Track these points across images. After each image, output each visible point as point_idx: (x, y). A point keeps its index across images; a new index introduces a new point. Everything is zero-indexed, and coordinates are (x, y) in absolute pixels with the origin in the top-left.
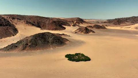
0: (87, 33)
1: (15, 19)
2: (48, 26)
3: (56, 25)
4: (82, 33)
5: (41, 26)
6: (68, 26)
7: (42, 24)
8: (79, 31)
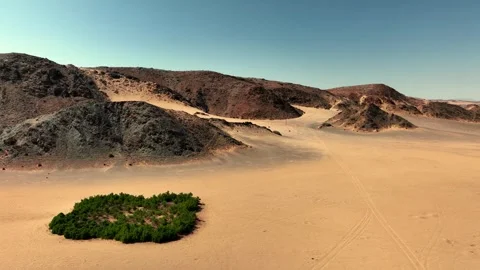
0: (375, 126)
1: (119, 77)
2: (234, 102)
3: (264, 101)
4: (351, 128)
6: (317, 107)
7: (216, 96)
8: (342, 120)
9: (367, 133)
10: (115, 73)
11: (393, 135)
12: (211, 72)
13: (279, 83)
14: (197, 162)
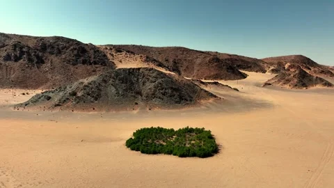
0: (304, 85)
1: (121, 52)
2: (198, 68)
3: (220, 68)
4: (287, 86)
5: (181, 69)
6: (257, 72)
7: (185, 64)
8: (279, 81)
9: (299, 90)
10: (119, 49)
11: (318, 91)
12: (182, 48)
13: (228, 55)
14: (191, 108)
